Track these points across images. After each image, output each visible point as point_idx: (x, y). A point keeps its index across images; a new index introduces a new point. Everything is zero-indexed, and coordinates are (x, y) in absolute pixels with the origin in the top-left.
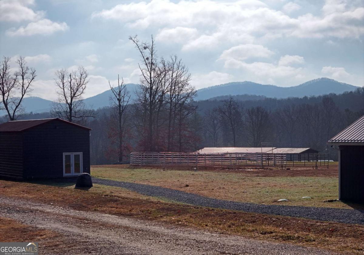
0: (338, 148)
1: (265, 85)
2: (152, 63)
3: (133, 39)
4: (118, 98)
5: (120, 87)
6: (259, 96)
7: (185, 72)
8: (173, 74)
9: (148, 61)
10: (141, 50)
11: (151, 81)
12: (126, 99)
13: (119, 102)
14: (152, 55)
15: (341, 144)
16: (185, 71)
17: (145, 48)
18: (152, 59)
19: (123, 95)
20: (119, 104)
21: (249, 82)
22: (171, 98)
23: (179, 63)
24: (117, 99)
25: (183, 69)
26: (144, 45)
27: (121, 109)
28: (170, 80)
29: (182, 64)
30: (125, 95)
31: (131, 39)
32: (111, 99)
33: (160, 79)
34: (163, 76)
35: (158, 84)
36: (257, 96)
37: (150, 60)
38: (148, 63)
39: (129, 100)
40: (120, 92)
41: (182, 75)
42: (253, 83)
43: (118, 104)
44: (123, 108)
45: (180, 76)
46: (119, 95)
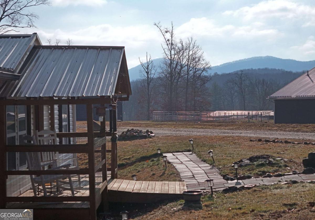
0: (274, 101)
1: (286, 60)
2: (172, 44)
3: (157, 25)
4: (147, 71)
5: (148, 63)
6: (279, 69)
7: (199, 51)
8: (190, 52)
9: (169, 42)
10: (163, 34)
11: (171, 58)
12: (153, 72)
13: (148, 74)
14: (172, 37)
15: (275, 99)
16: (199, 49)
17: (166, 32)
18: (172, 41)
19: (150, 69)
20: (148, 76)
21: (270, 56)
22: (188, 71)
23: (194, 43)
24: (145, 72)
25: (197, 48)
26: (165, 30)
27: (149, 80)
28: (187, 57)
29: (197, 44)
30: (152, 69)
31: (156, 25)
32: (141, 71)
33: (179, 56)
34: (182, 53)
35: (178, 59)
36: (277, 70)
37: (170, 42)
38: (169, 44)
39: (155, 73)
40: (148, 66)
41: (197, 53)
42: (274, 57)
43: (146, 76)
44: (150, 79)
45: (195, 53)
46: (147, 69)
